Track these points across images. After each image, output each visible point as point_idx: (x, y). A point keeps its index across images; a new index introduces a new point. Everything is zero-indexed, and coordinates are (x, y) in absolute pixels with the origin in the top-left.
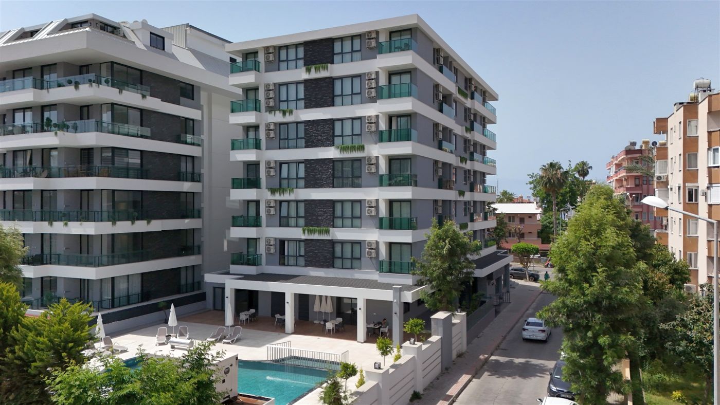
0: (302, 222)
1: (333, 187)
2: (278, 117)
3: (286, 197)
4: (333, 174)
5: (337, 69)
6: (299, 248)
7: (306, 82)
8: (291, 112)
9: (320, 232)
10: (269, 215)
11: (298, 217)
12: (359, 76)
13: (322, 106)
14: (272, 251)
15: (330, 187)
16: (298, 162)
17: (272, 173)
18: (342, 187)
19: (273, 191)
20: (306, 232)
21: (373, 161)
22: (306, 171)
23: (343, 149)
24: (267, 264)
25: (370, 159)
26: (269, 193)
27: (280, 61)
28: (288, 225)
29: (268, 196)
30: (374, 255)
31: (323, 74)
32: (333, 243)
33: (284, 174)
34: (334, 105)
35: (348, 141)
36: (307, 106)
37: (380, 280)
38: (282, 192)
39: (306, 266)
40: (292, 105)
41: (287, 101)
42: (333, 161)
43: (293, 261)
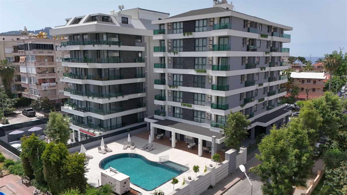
0: (181, 100)
1: (194, 87)
2: (172, 55)
3: (175, 89)
4: (194, 81)
5: (196, 35)
6: (180, 111)
7: (184, 39)
8: (177, 53)
9: (188, 106)
10: (169, 96)
11: (180, 98)
12: (206, 38)
13: (190, 51)
14: (170, 111)
15: (192, 87)
16: (180, 75)
17: (170, 79)
18: (198, 87)
19: (170, 86)
20: (183, 105)
21: (210, 78)
22: (183, 79)
23: (198, 71)
24: (168, 116)
25: (208, 77)
26: (169, 87)
27: (173, 29)
28: (176, 101)
29: (168, 88)
30: (209, 118)
31: (190, 37)
32: (193, 111)
34: (195, 51)
35: (200, 67)
36: (184, 51)
37: (211, 130)
38: (174, 87)
39: (183, 119)
40: (178, 49)
41: (176, 47)
42: (194, 76)
43: (178, 116)
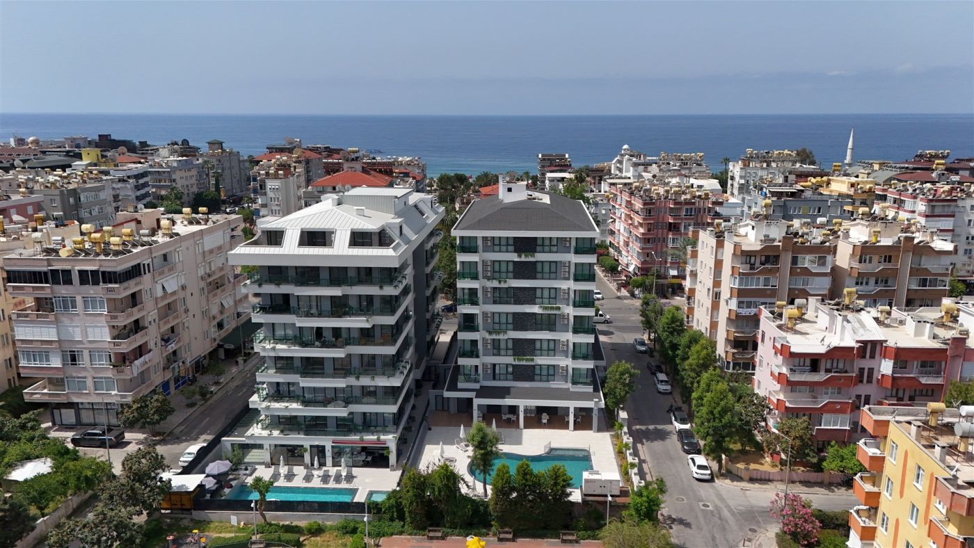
0: (510, 352)
2: (495, 284)
3: (501, 337)
4: (536, 323)
5: (540, 257)
6: (508, 369)
7: (516, 262)
8: (505, 282)
9: (527, 360)
10: (484, 349)
11: (507, 349)
12: (556, 262)
13: (528, 278)
14: (487, 372)
15: (533, 331)
16: (508, 314)
18: (542, 330)
19: (490, 333)
21: (566, 317)
22: (513, 320)
23: (546, 308)
24: (484, 380)
25: (564, 316)
26: (485, 334)
27: (494, 245)
28: (499, 355)
29: (488, 336)
30: (565, 374)
31: (530, 259)
32: (535, 366)
33: (497, 320)
34: (536, 279)
35: (546, 301)
36: (515, 278)
37: (571, 390)
38: (498, 333)
39: (514, 380)
40: (504, 275)
41: (500, 272)
42: (534, 314)
43: (502, 377)
